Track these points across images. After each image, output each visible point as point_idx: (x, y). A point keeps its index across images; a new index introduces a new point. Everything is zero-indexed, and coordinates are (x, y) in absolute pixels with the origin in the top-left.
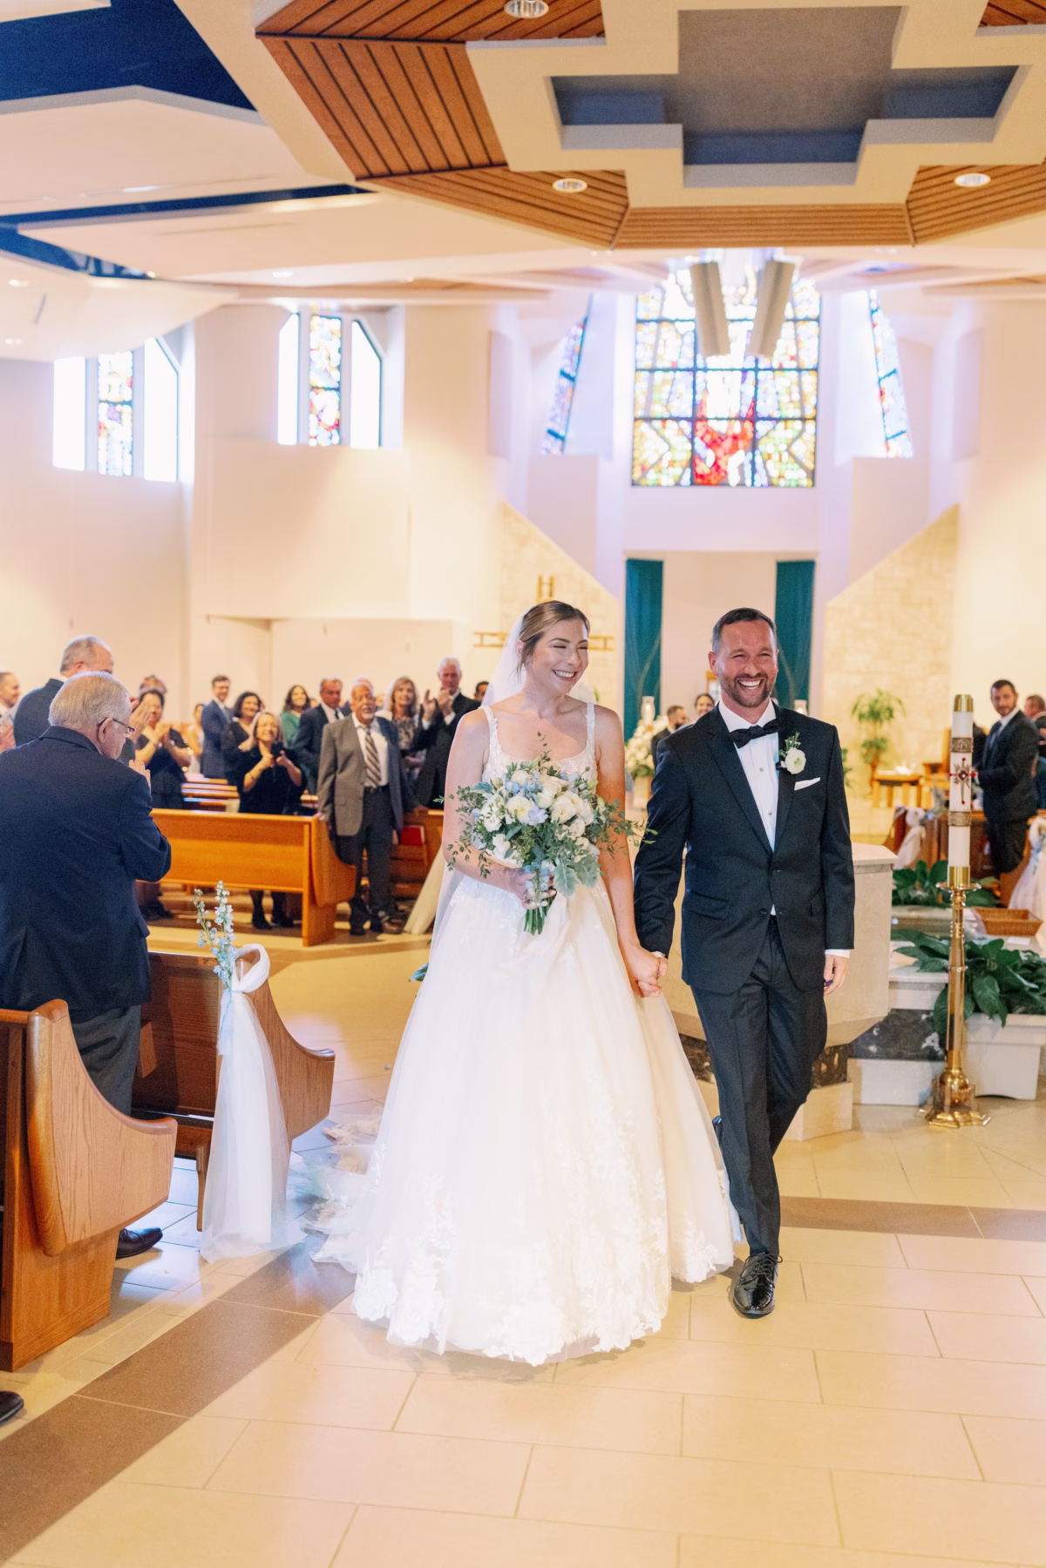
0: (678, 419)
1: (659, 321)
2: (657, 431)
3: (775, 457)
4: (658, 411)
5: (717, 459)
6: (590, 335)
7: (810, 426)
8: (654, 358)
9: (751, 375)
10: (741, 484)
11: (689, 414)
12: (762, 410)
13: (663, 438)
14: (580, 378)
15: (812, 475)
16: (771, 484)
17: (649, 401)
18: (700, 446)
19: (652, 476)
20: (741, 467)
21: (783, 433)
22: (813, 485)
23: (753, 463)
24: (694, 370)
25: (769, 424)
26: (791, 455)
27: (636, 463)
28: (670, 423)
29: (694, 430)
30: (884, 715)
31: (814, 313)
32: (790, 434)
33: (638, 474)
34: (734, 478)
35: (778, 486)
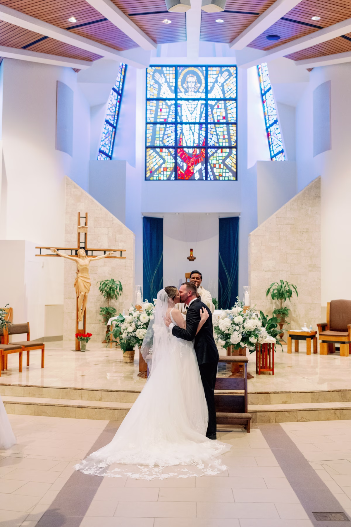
0: (168, 147)
1: (158, 99)
2: (157, 153)
3: (217, 166)
4: (158, 143)
5: (188, 167)
6: (122, 106)
7: (234, 150)
8: (156, 117)
9: (204, 126)
10: (201, 179)
11: (173, 144)
12: (211, 143)
13: (161, 157)
14: (118, 126)
15: (236, 174)
16: (215, 179)
17: (154, 138)
18: (179, 160)
19: (155, 176)
20: (200, 171)
21: (220, 155)
22: (237, 180)
23: (206, 169)
24: (175, 123)
25: (214, 150)
26: (225, 165)
27: (148, 169)
28: (164, 150)
29: (176, 154)
30: (286, 295)
31: (234, 96)
32: (224, 155)
33: (148, 174)
34: (197, 176)
35: (219, 180)
